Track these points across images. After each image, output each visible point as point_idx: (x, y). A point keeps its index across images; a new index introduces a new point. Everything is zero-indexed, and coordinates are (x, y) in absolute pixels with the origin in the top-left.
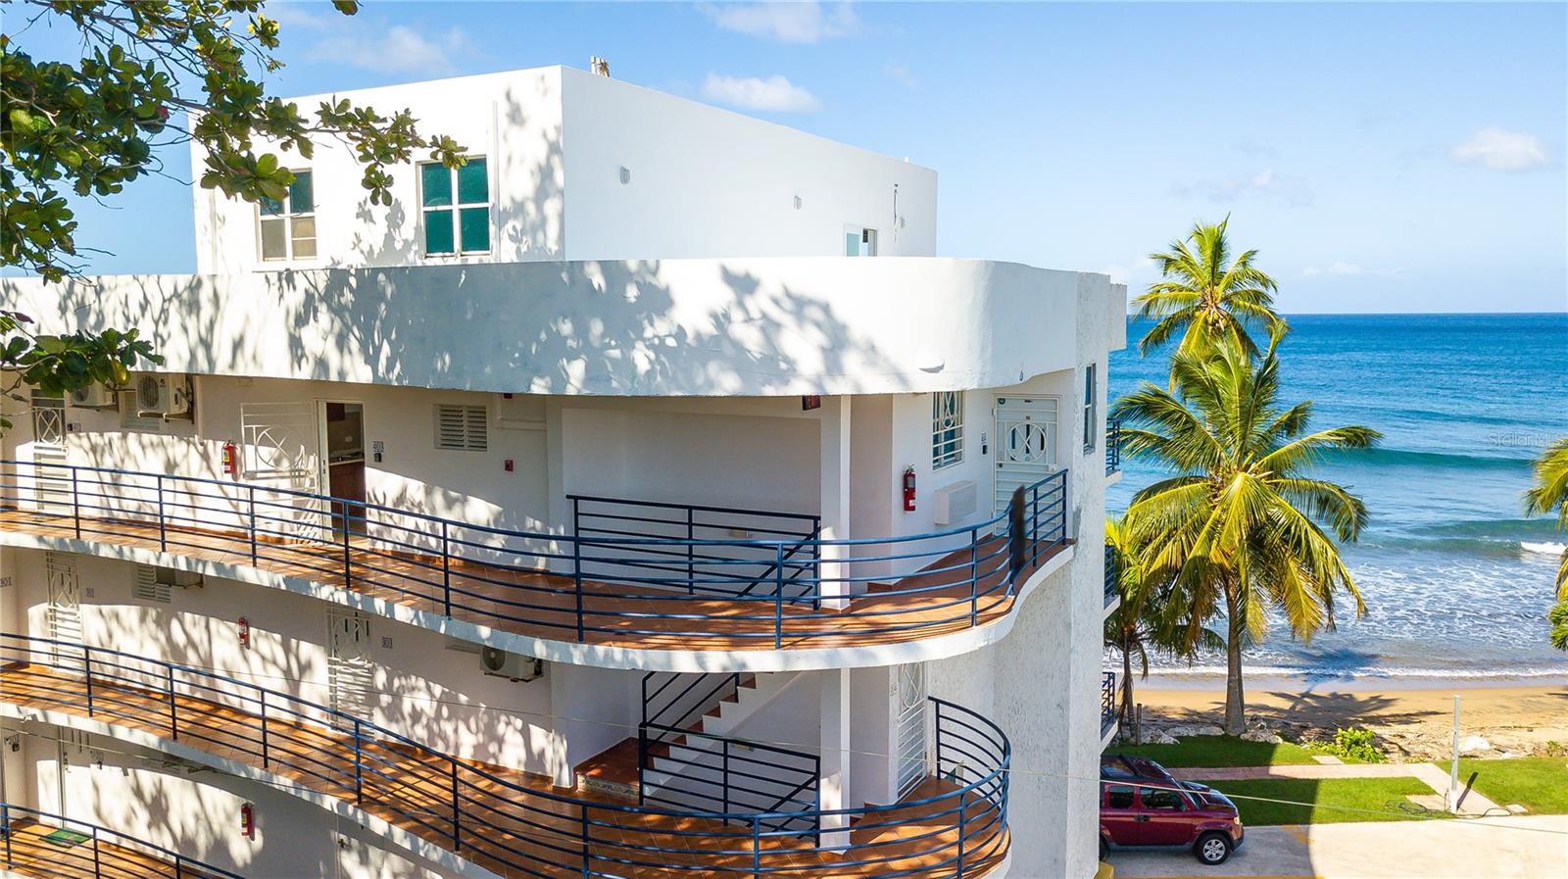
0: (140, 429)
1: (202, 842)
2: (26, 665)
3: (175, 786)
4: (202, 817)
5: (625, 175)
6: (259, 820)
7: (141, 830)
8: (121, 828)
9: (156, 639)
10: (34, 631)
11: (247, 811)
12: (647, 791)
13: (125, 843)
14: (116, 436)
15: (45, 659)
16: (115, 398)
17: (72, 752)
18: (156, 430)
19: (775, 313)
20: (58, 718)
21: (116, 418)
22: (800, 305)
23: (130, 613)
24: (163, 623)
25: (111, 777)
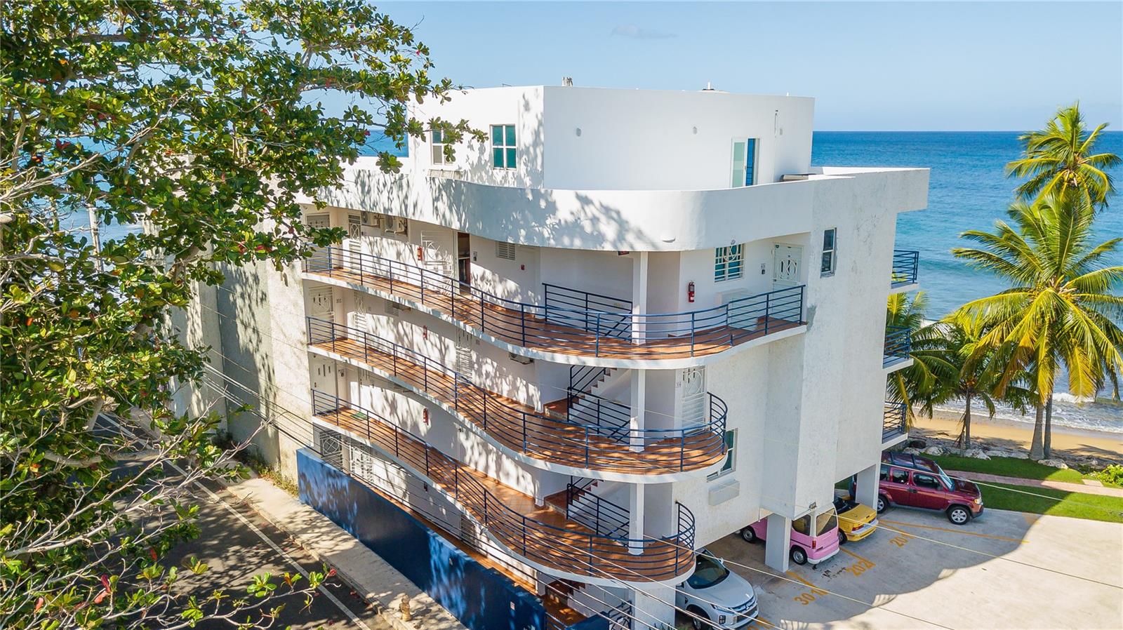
0: (387, 237)
1: (409, 423)
2: (346, 339)
3: (400, 398)
4: (409, 412)
5: (579, 132)
6: (429, 416)
7: (387, 416)
8: (380, 413)
9: (393, 331)
10: (349, 325)
11: (426, 412)
12: (570, 417)
13: (382, 421)
14: (378, 238)
15: (353, 337)
16: (379, 222)
17: (364, 378)
18: (393, 238)
19: (597, 214)
20: (354, 362)
21: (379, 231)
22: (606, 210)
23: (383, 319)
24: (396, 325)
25: (377, 391)
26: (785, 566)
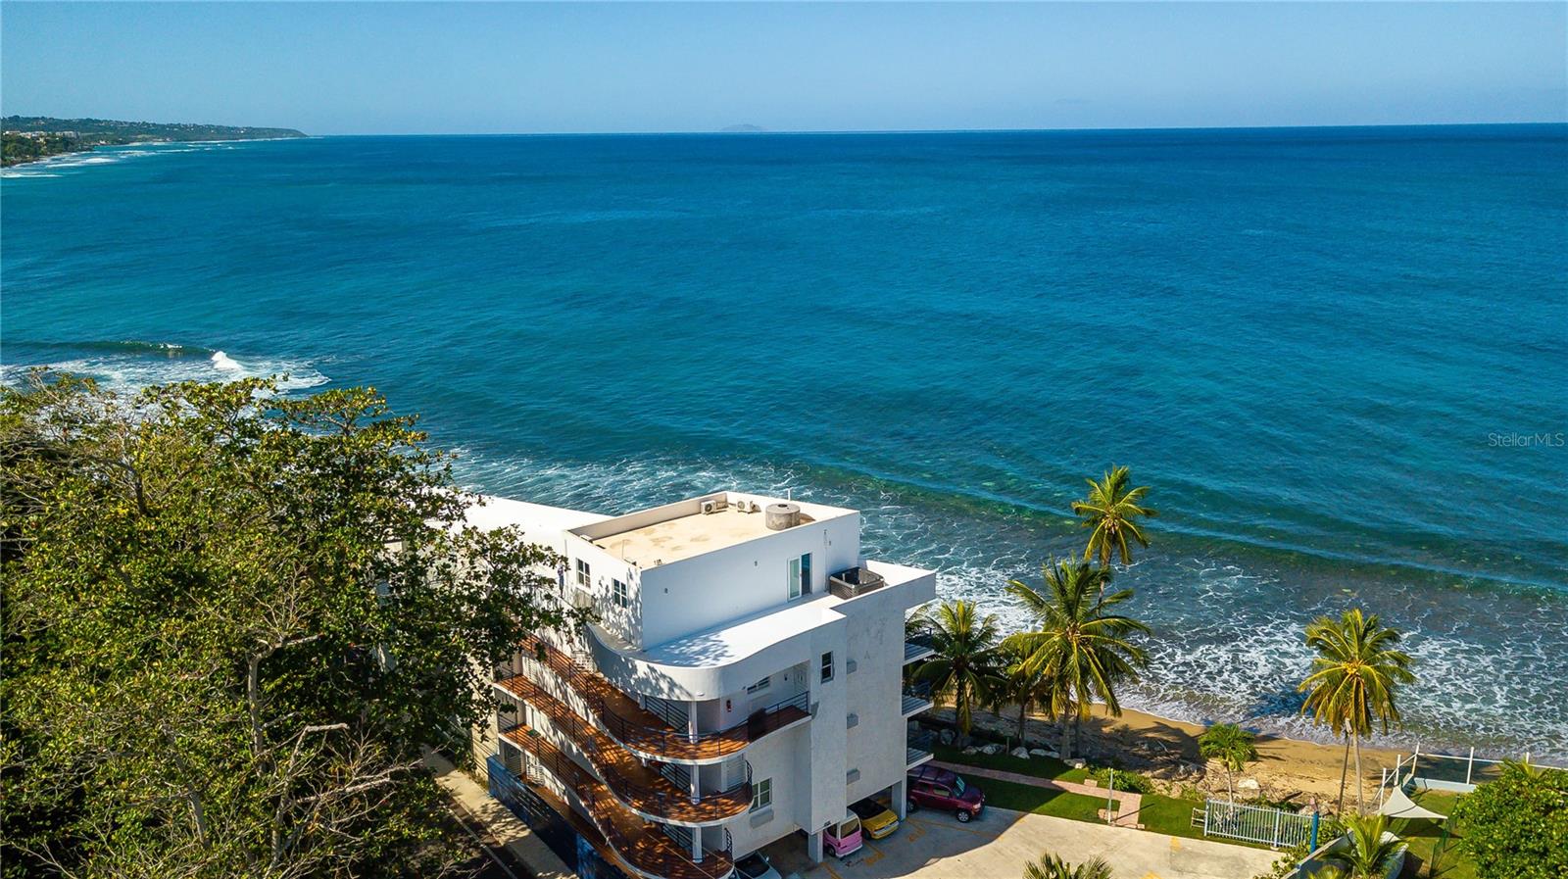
5: (666, 590)
19: (659, 677)
26: (820, 857)
